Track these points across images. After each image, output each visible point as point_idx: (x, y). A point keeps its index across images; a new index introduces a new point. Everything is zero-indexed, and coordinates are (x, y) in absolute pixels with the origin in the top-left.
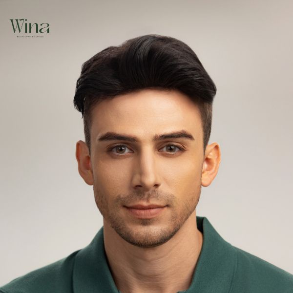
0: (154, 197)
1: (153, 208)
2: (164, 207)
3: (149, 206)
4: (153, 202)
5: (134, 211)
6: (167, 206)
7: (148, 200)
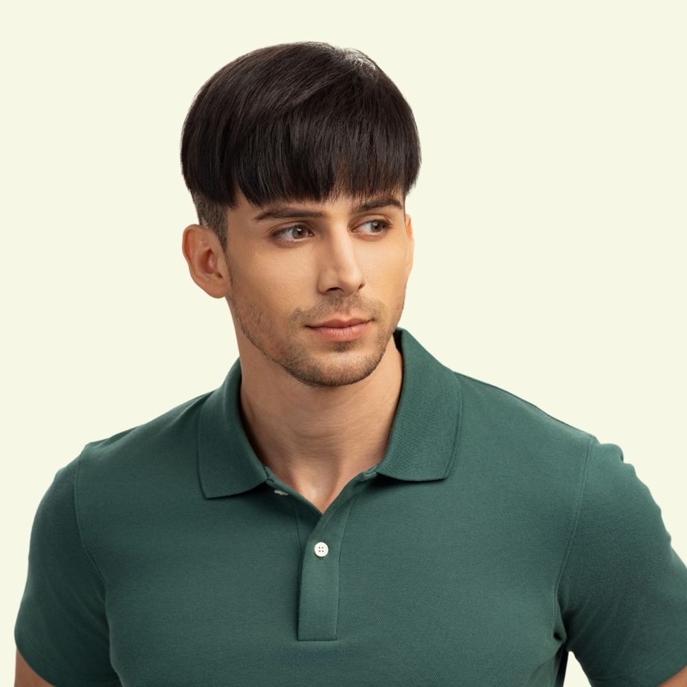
0: (357, 306)
1: (355, 325)
2: (369, 321)
3: (350, 321)
4: (355, 314)
5: (324, 331)
6: (373, 320)
7: (348, 312)
